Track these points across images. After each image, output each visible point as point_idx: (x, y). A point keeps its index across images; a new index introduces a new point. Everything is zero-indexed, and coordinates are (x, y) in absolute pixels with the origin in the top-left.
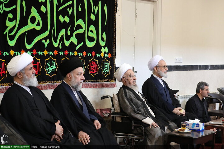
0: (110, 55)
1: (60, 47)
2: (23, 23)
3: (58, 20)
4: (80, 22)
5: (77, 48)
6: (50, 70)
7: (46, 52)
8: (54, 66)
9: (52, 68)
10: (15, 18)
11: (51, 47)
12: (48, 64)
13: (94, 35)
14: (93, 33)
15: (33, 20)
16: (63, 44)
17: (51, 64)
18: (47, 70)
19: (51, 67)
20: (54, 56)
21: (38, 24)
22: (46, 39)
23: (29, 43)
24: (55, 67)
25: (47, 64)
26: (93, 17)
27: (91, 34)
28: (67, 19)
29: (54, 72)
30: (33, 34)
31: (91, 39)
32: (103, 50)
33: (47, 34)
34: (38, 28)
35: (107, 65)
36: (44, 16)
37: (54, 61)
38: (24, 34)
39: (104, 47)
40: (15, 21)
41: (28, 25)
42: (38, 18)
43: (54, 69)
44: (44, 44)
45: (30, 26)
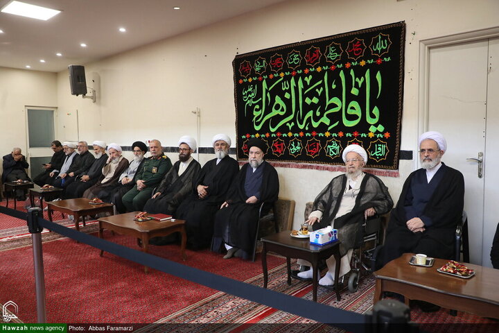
0: (387, 135)
1: (307, 128)
2: (268, 111)
3: (304, 103)
4: (335, 100)
5: (330, 128)
6: (294, 151)
7: (290, 134)
9: (296, 148)
10: (261, 108)
11: (295, 129)
12: (293, 145)
13: (358, 112)
14: (355, 110)
15: (277, 107)
16: (311, 126)
17: (296, 145)
18: (291, 151)
20: (299, 138)
21: (282, 110)
22: (290, 122)
23: (273, 127)
24: (299, 148)
25: (291, 145)
26: (355, 91)
27: (350, 112)
28: (315, 100)
29: (299, 152)
30: (277, 119)
31: (351, 118)
32: (372, 129)
33: (291, 117)
34: (282, 113)
35: (381, 147)
36: (288, 102)
37: (299, 142)
38: (269, 119)
39: (376, 125)
40: (261, 111)
41: (272, 112)
42: (282, 104)
43: (298, 150)
44: (288, 127)
45: (274, 112)
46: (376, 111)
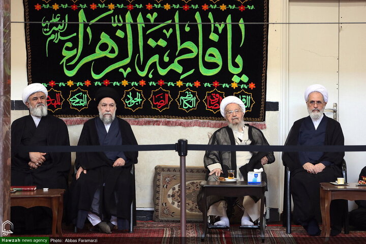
0: (252, 86)
1: (150, 76)
2: (88, 50)
3: (146, 45)
4: (189, 45)
5: (182, 77)
6: (132, 103)
7: (125, 83)
8: (138, 98)
9: (135, 100)
10: (76, 46)
11: (133, 76)
12: (130, 96)
13: (218, 60)
14: (214, 57)
15: (104, 47)
16: (156, 73)
17: (134, 96)
18: (126, 104)
19: (133, 99)
20: (139, 87)
21: (112, 51)
22: (125, 68)
23: (97, 73)
24: (140, 100)
25: (126, 96)
26: (214, 37)
27: (208, 59)
28: (162, 43)
29: (140, 105)
31: (212, 66)
32: (236, 79)
33: (127, 61)
34: (112, 56)
35: (246, 98)
36: (122, 43)
37: (139, 92)
38: (90, 63)
39: (240, 75)
40: (75, 50)
41: (95, 53)
42: (112, 44)
43: (138, 102)
44: (122, 73)
45: (99, 54)
46: (239, 60)
